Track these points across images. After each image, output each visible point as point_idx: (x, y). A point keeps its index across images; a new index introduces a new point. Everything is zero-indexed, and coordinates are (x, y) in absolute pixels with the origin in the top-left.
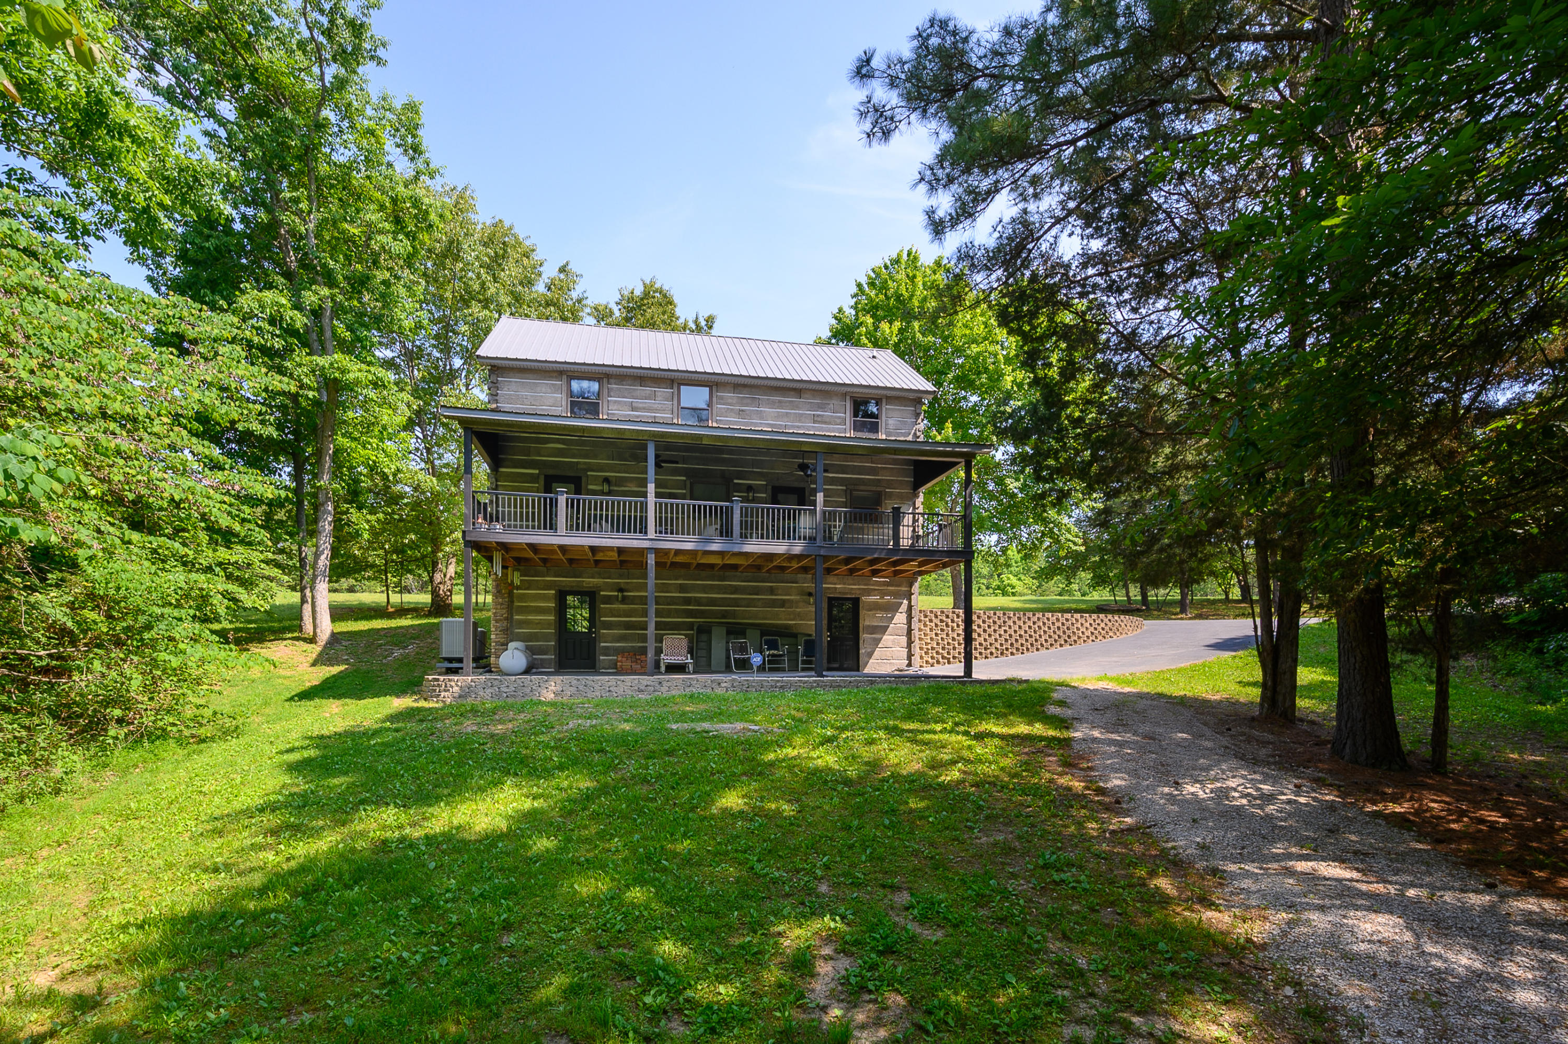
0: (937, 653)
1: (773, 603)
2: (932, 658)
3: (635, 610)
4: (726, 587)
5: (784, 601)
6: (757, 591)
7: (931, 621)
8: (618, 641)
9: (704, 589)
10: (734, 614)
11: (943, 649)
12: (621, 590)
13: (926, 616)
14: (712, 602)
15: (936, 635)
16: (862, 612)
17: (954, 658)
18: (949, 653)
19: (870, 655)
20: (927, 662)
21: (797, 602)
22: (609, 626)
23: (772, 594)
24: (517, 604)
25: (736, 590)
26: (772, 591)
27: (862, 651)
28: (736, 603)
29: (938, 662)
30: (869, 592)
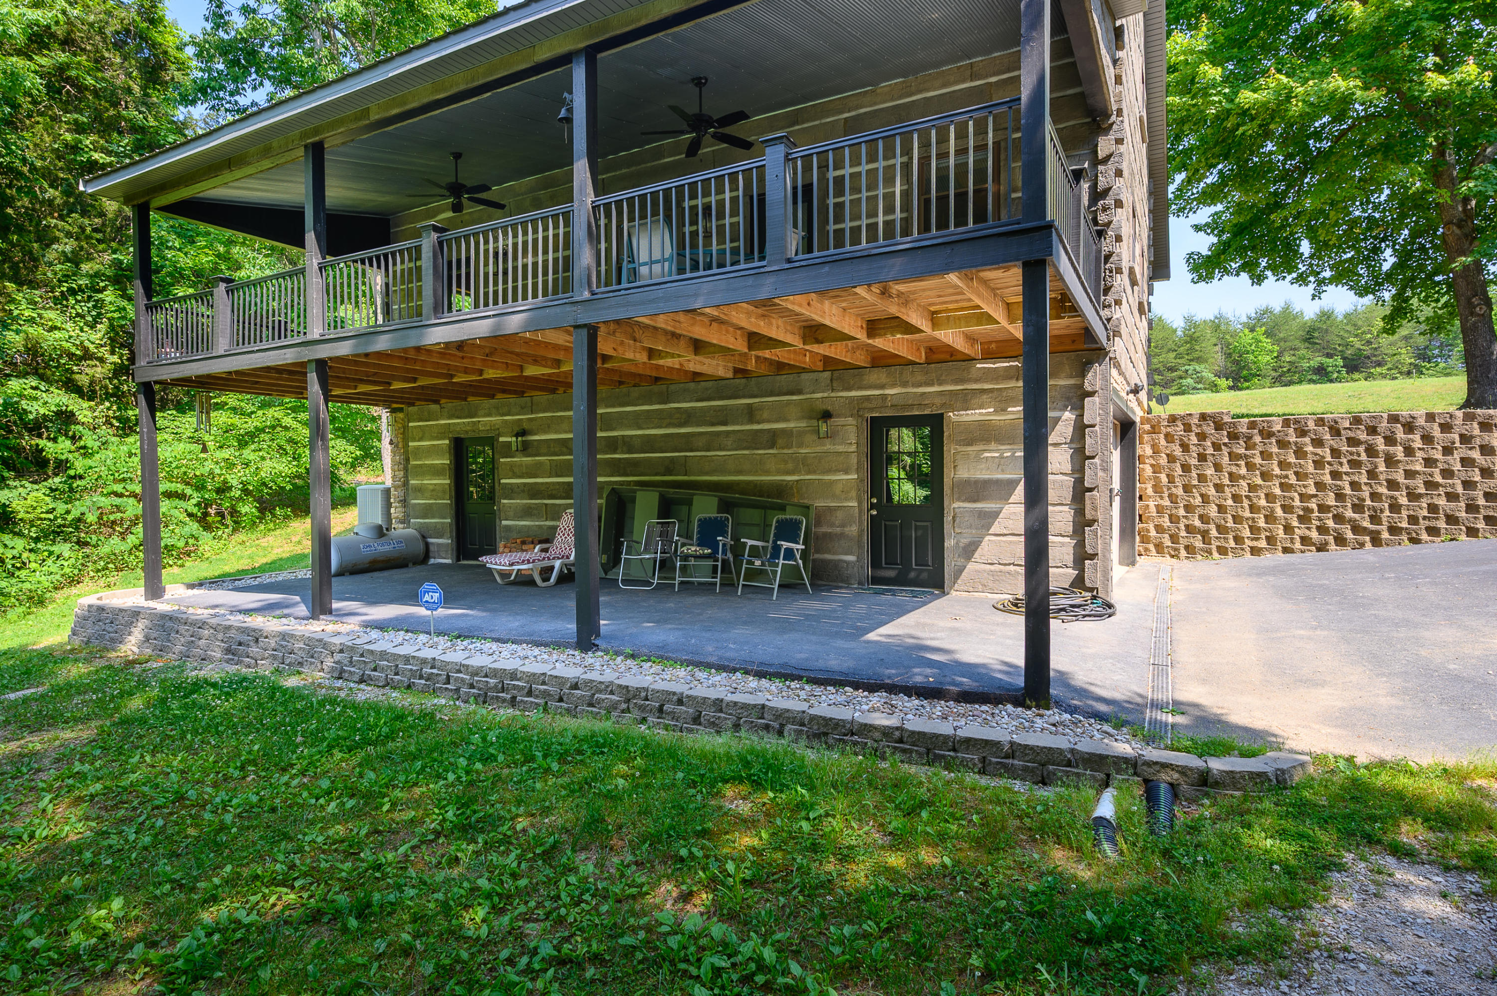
0: (1338, 518)
1: (754, 440)
2: (1322, 530)
3: (540, 463)
4: (671, 413)
5: (774, 434)
6: (723, 417)
7: (1318, 442)
8: (521, 518)
9: (638, 420)
10: (682, 466)
11: (1358, 508)
12: (523, 433)
13: (1302, 433)
14: (649, 444)
15: (1335, 475)
16: (950, 449)
17: (1394, 530)
18: (1375, 519)
19: (969, 551)
20: (1305, 540)
21: (801, 433)
22: (511, 492)
23: (751, 421)
24: (413, 463)
25: (688, 418)
26: (751, 414)
27: (949, 543)
28: (687, 442)
29: (1340, 541)
30: (965, 400)
